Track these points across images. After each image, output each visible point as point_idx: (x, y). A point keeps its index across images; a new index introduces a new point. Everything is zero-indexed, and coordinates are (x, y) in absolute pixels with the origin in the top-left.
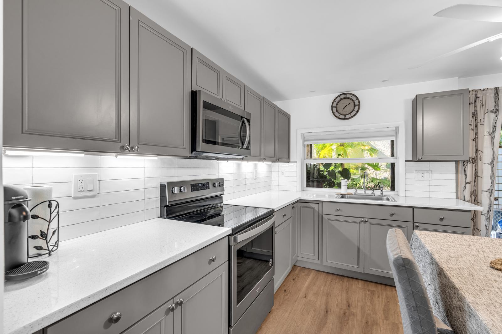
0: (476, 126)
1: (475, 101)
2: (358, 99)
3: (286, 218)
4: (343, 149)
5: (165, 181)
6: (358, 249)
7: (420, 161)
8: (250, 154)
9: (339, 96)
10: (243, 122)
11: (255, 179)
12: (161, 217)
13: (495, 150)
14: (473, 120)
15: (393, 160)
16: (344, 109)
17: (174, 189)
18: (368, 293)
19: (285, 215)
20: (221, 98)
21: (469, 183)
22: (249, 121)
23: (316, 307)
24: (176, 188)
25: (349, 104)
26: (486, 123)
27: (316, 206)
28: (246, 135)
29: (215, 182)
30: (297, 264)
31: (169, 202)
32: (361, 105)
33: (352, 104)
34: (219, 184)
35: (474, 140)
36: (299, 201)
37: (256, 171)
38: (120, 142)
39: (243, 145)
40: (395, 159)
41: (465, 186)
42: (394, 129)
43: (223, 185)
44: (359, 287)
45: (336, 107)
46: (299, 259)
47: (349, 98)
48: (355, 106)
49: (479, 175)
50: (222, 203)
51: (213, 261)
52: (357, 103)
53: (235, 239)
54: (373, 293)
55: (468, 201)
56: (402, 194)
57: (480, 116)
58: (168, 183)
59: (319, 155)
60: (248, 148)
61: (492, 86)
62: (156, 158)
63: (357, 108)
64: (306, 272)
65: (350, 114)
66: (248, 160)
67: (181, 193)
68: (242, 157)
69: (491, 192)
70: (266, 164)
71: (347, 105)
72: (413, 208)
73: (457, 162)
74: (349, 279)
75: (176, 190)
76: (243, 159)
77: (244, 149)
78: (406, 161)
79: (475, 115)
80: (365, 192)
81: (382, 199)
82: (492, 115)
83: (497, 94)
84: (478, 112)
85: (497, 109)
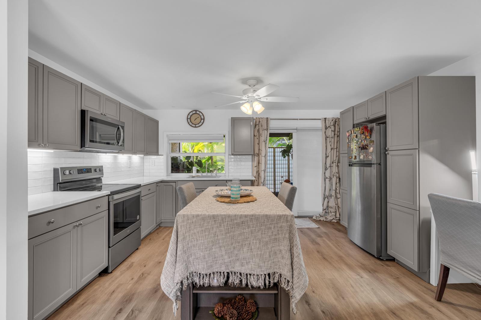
0: (259, 137)
1: (259, 124)
2: (203, 115)
3: (150, 192)
4: (211, 145)
5: (58, 167)
8: (124, 149)
9: (192, 112)
10: (118, 128)
11: (130, 167)
12: (54, 190)
13: (267, 149)
14: (258, 133)
16: (195, 120)
17: (66, 172)
19: (150, 190)
20: (102, 112)
21: (256, 166)
22: (123, 127)
24: (67, 171)
25: (198, 117)
26: (263, 136)
27: (174, 184)
28: (120, 137)
29: (96, 168)
30: (161, 225)
31: (62, 180)
32: (205, 119)
33: (200, 118)
34: (100, 169)
35: (258, 144)
36: (162, 182)
37: (130, 162)
38: (38, 142)
39: (118, 143)
41: (255, 168)
42: (222, 135)
43: (102, 171)
45: (190, 119)
46: (162, 221)
47: (198, 114)
48: (201, 119)
49: (260, 163)
50: (102, 183)
51: (99, 207)
53: (112, 198)
57: (261, 131)
58: (61, 168)
59: (194, 150)
60: (123, 145)
61: (266, 117)
62: (52, 151)
63: (202, 121)
64: (167, 228)
65: (198, 124)
66: (123, 153)
67: (70, 174)
68: (118, 151)
69: (265, 171)
70: (139, 156)
71: (196, 118)
72: (226, 181)
73: (252, 155)
75: (67, 172)
76: (118, 153)
77: (119, 146)
78: (229, 155)
79: (259, 131)
80: (207, 174)
81: (215, 178)
82: (266, 131)
83: (267, 121)
84: (260, 129)
85: (267, 129)
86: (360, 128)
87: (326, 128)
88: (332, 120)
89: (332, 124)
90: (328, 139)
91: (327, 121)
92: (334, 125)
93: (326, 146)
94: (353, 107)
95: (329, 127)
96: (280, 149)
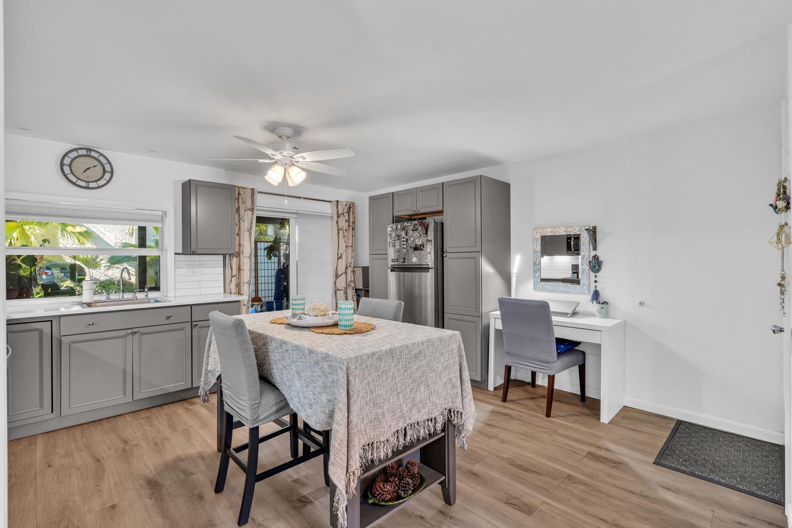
0: (239, 222)
1: (239, 198)
2: (109, 162)
6: (125, 372)
7: (193, 254)
9: (76, 150)
14: (237, 216)
15: (158, 252)
16: (85, 171)
18: (142, 421)
21: (234, 276)
23: (78, 465)
25: (95, 166)
26: (246, 220)
32: (114, 172)
33: (100, 169)
35: (238, 235)
40: (160, 250)
41: (231, 280)
42: (160, 213)
44: (128, 420)
47: (94, 157)
48: (104, 172)
49: (241, 269)
52: (108, 168)
54: (149, 418)
55: (234, 294)
56: (171, 294)
57: (242, 212)
61: (250, 186)
63: (107, 175)
65: (95, 181)
69: (249, 283)
71: (90, 168)
72: (191, 306)
73: (224, 256)
74: (109, 420)
78: (176, 254)
79: (238, 210)
80: (123, 296)
81: (144, 303)
82: (250, 213)
83: (253, 194)
84: (241, 208)
85: (253, 209)
86: (411, 223)
87: (338, 216)
88: (346, 205)
89: (346, 210)
90: (341, 232)
91: (339, 206)
92: (348, 213)
93: (338, 243)
94: (393, 193)
95: (341, 214)
96: (266, 244)
